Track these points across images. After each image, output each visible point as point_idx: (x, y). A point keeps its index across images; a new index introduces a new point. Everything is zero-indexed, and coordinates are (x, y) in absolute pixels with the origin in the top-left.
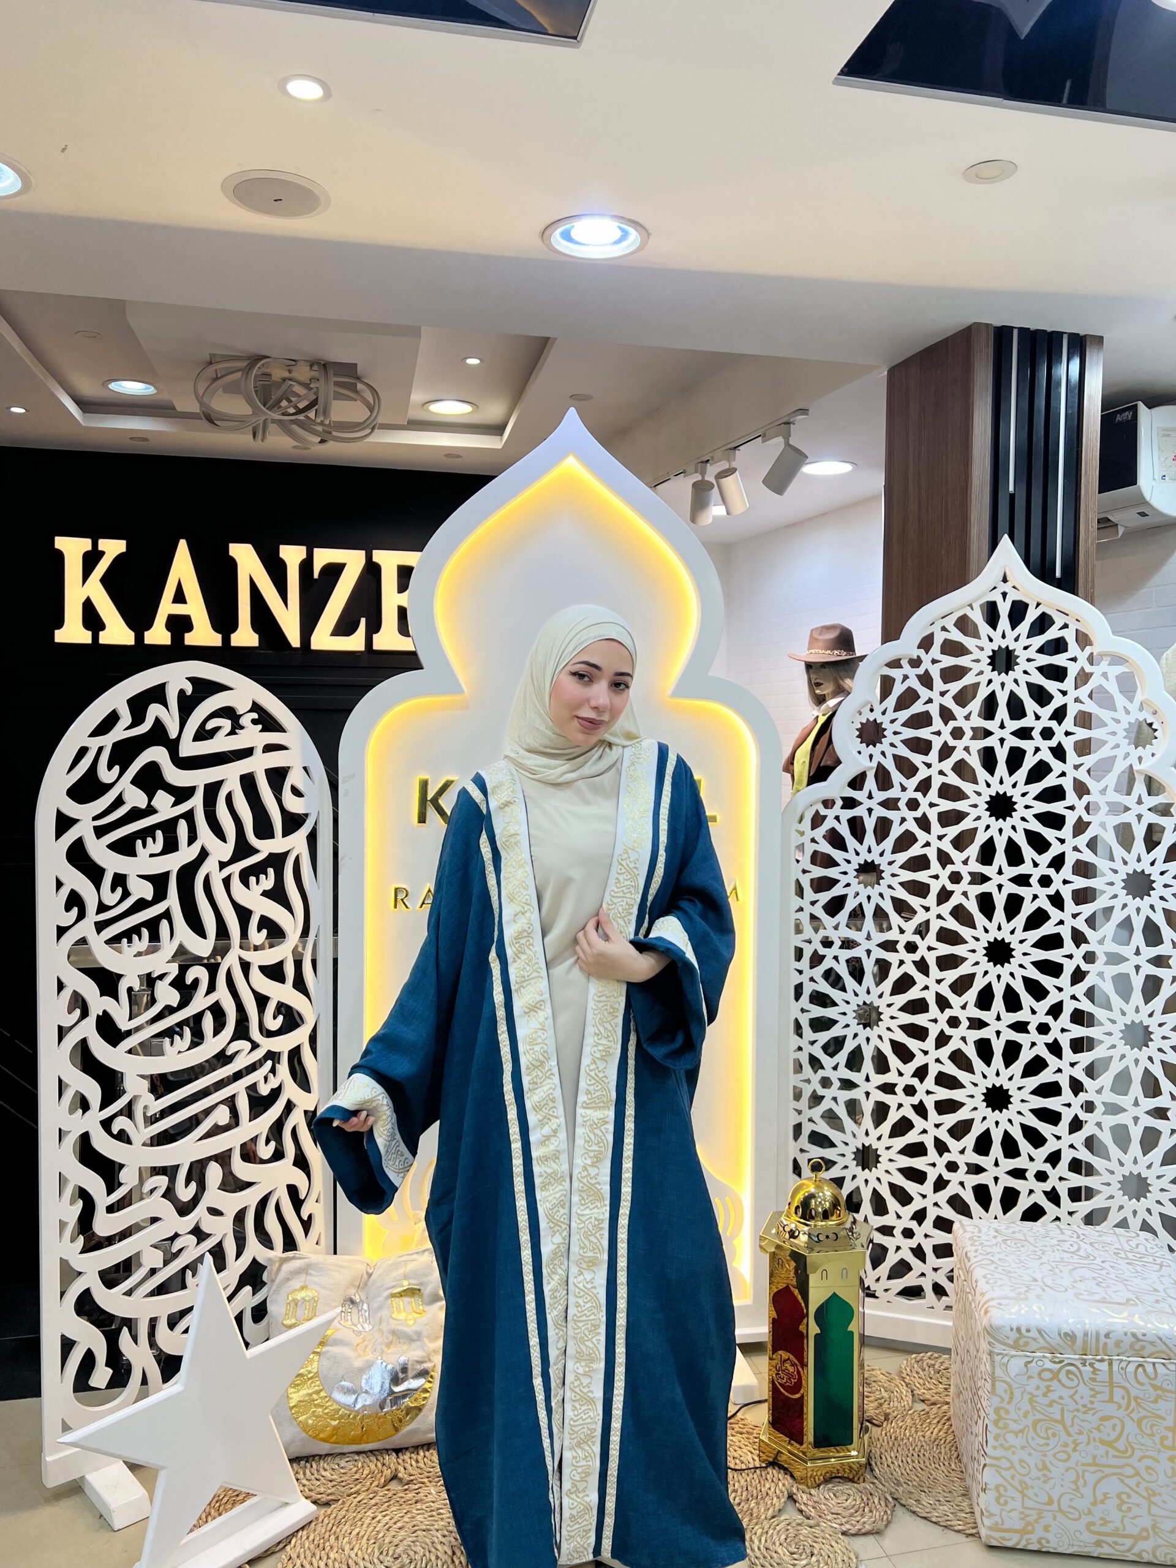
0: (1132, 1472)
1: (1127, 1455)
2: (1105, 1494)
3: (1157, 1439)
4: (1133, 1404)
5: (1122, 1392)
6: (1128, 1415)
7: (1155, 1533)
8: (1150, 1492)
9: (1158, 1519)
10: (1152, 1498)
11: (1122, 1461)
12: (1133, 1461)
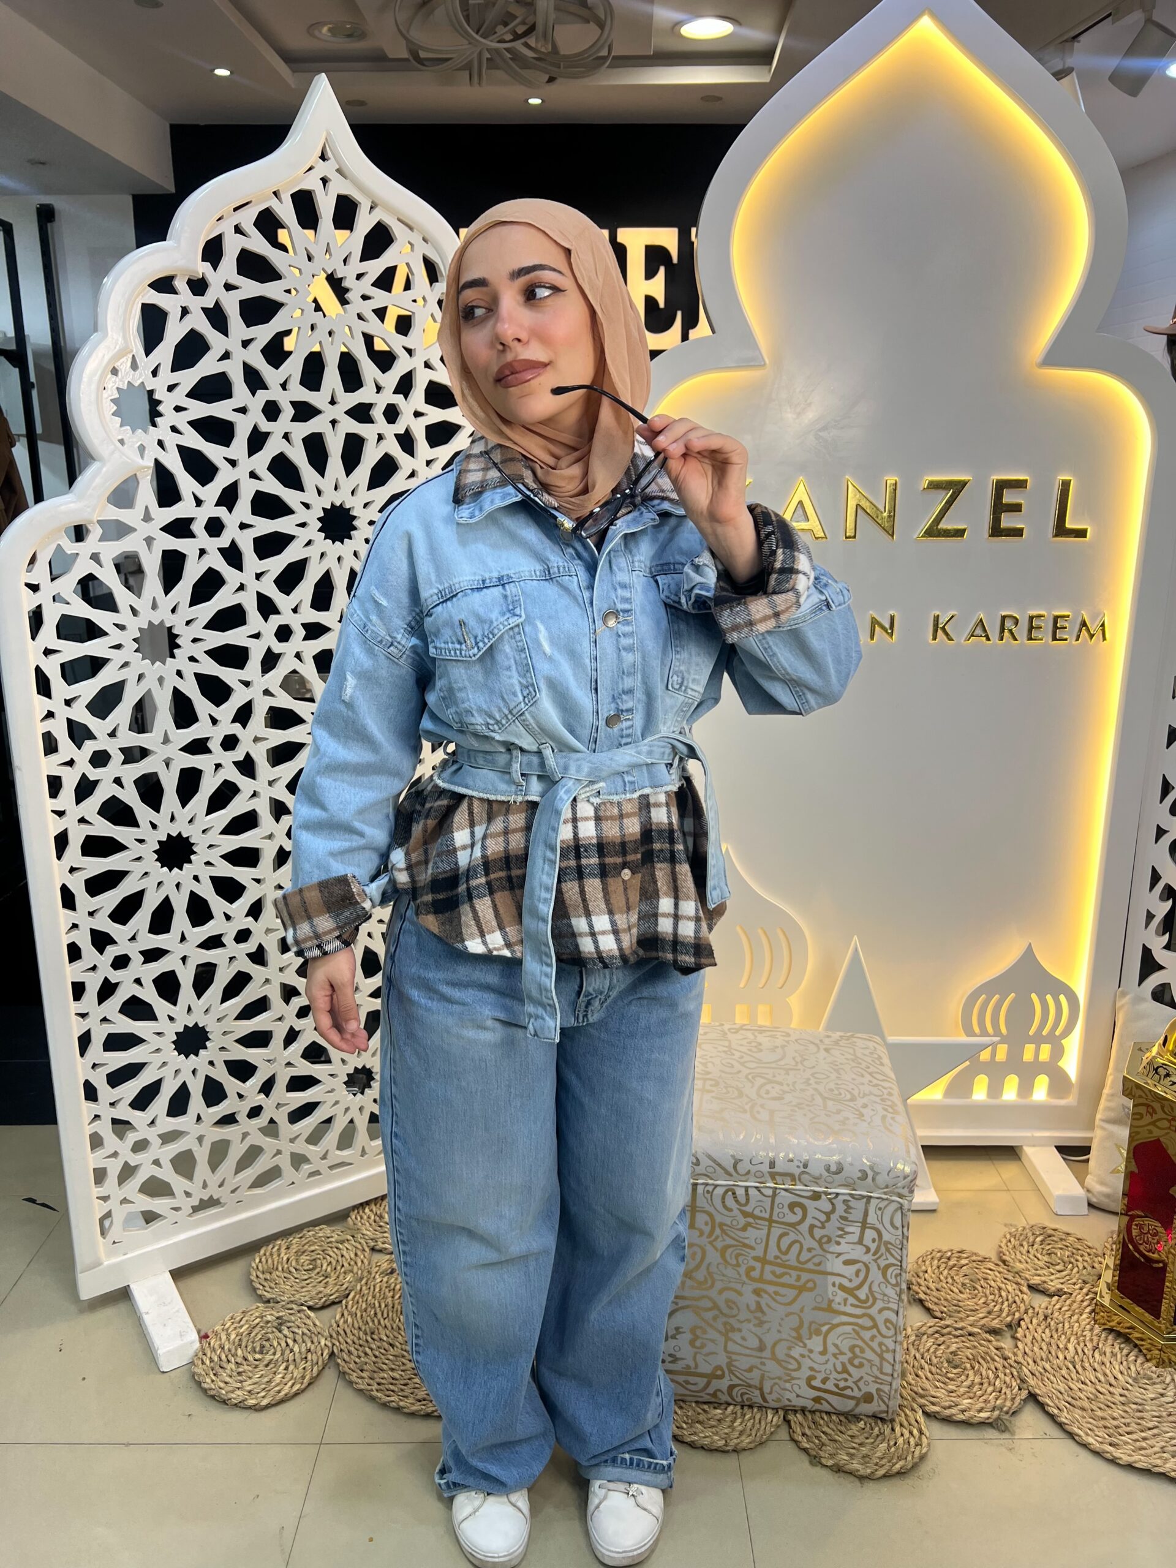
0: (710, 1305)
1: (708, 1285)
2: (677, 1329)
3: (742, 1270)
4: (718, 1231)
5: (706, 1218)
6: (711, 1243)
7: (731, 1372)
8: (729, 1328)
9: (734, 1357)
10: (730, 1334)
11: (697, 1293)
12: (713, 1293)
